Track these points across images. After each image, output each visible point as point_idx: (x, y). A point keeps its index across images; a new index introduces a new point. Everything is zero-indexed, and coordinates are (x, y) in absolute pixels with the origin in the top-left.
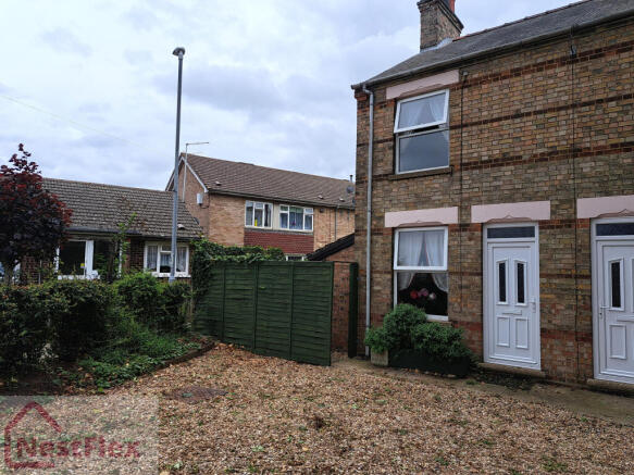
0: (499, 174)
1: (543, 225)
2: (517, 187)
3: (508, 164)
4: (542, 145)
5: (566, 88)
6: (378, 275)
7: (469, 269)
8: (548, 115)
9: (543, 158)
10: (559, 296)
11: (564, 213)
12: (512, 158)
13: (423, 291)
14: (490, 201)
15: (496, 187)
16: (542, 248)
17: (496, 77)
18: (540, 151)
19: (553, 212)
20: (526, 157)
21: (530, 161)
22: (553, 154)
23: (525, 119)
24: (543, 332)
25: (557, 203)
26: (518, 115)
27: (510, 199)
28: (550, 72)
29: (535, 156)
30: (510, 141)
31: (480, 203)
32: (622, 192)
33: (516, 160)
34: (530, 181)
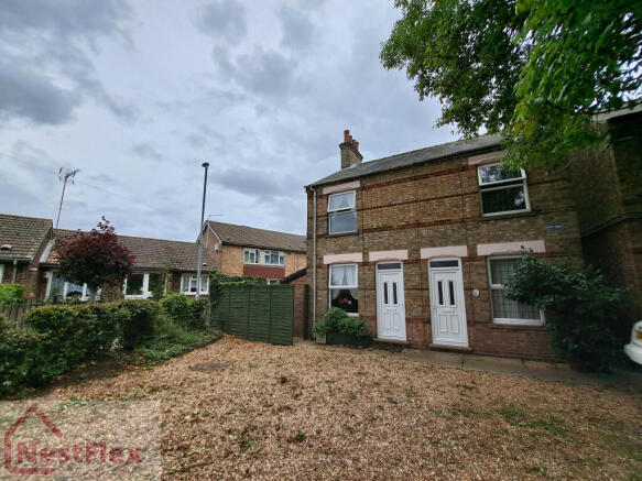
0: (382, 235)
1: (405, 262)
2: (391, 242)
3: (386, 230)
4: (402, 221)
5: (413, 192)
6: (320, 291)
7: (368, 286)
8: (404, 206)
9: (403, 227)
10: (414, 300)
11: (414, 256)
12: (388, 227)
13: (345, 300)
14: (378, 250)
15: (381, 242)
16: (405, 275)
17: (379, 186)
18: (402, 224)
19: (409, 256)
20: (395, 227)
21: (397, 229)
22: (408, 226)
23: (394, 207)
24: (408, 320)
25: (411, 251)
26: (390, 205)
27: (388, 249)
28: (405, 184)
29: (400, 226)
30: (387, 218)
31: (373, 250)
32: (441, 245)
33: (390, 228)
34: (397, 239)
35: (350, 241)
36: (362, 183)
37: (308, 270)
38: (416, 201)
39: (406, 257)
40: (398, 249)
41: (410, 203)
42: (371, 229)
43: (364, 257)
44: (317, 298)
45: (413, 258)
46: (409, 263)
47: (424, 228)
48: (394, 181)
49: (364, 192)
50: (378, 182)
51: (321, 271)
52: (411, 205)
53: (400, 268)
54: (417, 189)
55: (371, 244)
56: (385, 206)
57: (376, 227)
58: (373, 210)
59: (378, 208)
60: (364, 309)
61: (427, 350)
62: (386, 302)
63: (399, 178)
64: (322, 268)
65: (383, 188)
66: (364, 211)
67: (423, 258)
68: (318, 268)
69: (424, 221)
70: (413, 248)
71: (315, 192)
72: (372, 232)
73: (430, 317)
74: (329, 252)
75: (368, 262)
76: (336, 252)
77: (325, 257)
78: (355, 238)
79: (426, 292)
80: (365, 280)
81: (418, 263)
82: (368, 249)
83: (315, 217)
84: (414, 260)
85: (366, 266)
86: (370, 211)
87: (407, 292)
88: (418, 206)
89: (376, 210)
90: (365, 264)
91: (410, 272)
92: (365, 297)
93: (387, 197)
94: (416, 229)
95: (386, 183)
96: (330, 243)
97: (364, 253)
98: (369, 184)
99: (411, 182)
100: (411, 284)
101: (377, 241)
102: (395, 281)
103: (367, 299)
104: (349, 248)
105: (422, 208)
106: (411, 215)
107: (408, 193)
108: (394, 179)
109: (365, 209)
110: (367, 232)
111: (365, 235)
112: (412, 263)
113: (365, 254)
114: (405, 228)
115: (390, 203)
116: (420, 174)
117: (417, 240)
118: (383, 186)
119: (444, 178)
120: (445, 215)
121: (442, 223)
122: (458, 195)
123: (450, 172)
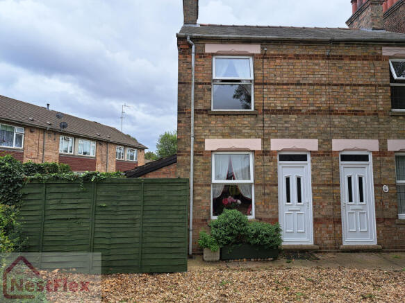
0: (287, 119)
1: (313, 153)
2: (299, 128)
3: (293, 114)
4: (313, 105)
5: (325, 73)
6: (199, 188)
8: (316, 87)
9: (313, 113)
10: (324, 198)
11: (326, 147)
12: (295, 110)
13: (231, 198)
14: (283, 137)
15: (286, 127)
18: (312, 108)
19: (319, 147)
20: (303, 111)
21: (306, 113)
23: (303, 87)
25: (321, 141)
26: (298, 84)
28: (316, 61)
29: (309, 111)
30: (295, 99)
31: (276, 137)
32: (353, 138)
33: (298, 112)
34: (306, 126)
35: (245, 123)
36: (262, 49)
37: (179, 158)
38: (329, 85)
39: (316, 148)
40: (307, 137)
41: (322, 85)
42: (273, 110)
43: (263, 145)
44: (194, 197)
45: (323, 150)
46: (319, 155)
47: (337, 116)
48: (304, 55)
49: (265, 60)
50: (285, 52)
51: (201, 159)
52: (323, 87)
53: (306, 160)
54: (330, 71)
55: (274, 128)
56: (292, 84)
57: (280, 108)
58: (277, 87)
59: (283, 84)
60: (263, 210)
61: (338, 252)
62: (288, 201)
63: (311, 53)
64: (202, 155)
65: (291, 61)
66: (265, 86)
67: (334, 149)
68: (197, 155)
69: (337, 109)
70: (324, 138)
71: (193, 47)
72: (276, 114)
73: (341, 216)
74: (213, 134)
75: (269, 152)
76: (223, 136)
77: (207, 141)
78: (253, 119)
79: (337, 188)
80: (264, 172)
81: (328, 155)
82: (269, 134)
83: (193, 82)
84: (324, 152)
85: (266, 155)
86: (272, 87)
87: (315, 188)
88: (330, 90)
89: (281, 87)
90: (265, 152)
91: (320, 166)
92: (264, 194)
93: (295, 73)
94: (328, 116)
95: (295, 55)
96: (213, 121)
97: (263, 140)
98: (272, 52)
99: (324, 62)
100: (320, 179)
101: (281, 125)
102: (300, 175)
103: (266, 197)
104: (244, 131)
105: (335, 94)
106: (322, 100)
107: (321, 73)
108: (304, 53)
109: (266, 84)
110: (268, 114)
111: (265, 116)
112: (322, 155)
113: (266, 141)
114: (315, 114)
115: (299, 81)
116: (335, 54)
117: (328, 129)
118: (290, 58)
119: (359, 63)
120: (358, 105)
121: (356, 113)
122: (371, 85)
123: (365, 58)
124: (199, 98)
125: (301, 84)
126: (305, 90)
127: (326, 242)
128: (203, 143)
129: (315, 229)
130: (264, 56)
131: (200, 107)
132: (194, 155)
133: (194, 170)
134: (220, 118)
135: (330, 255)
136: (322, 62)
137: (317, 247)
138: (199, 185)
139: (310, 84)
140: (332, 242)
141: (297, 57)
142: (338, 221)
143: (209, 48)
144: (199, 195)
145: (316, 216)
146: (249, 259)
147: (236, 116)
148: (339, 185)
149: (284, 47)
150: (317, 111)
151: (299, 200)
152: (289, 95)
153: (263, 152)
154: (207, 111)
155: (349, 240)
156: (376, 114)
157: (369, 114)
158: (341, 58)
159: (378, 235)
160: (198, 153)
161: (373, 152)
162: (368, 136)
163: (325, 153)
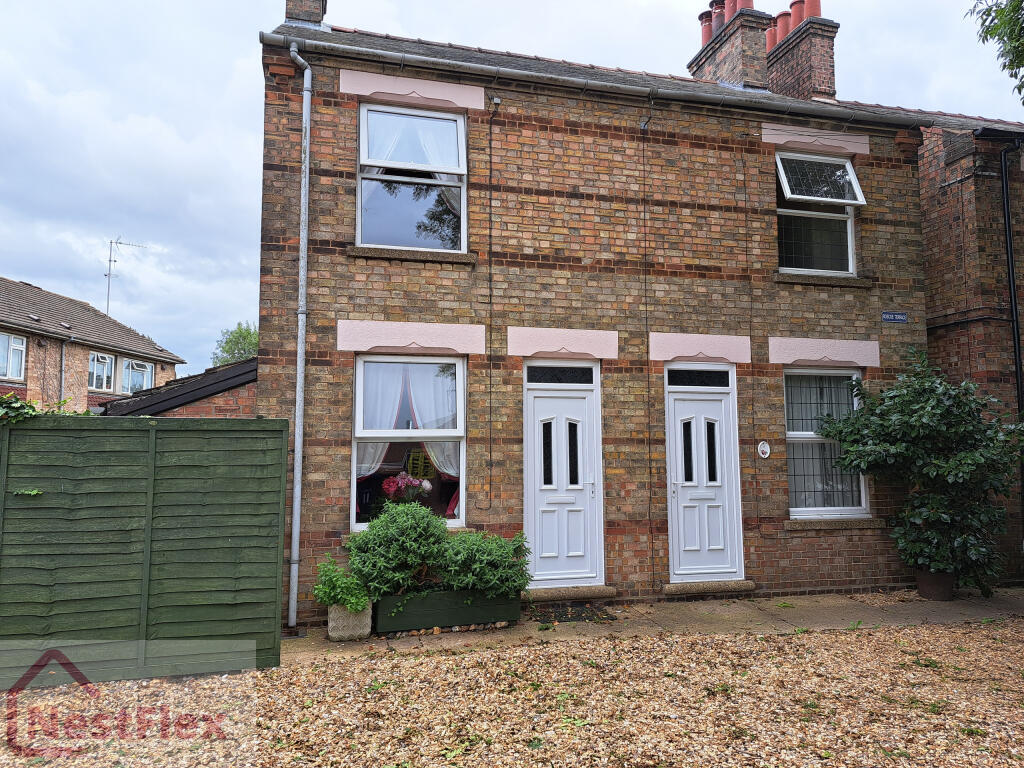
0: (546, 280)
1: (607, 365)
2: (574, 304)
3: (562, 267)
4: (607, 248)
5: (637, 173)
6: (320, 449)
8: (615, 206)
9: (608, 268)
10: (630, 471)
11: (634, 351)
12: (567, 259)
13: (407, 475)
14: (537, 323)
15: (546, 301)
17: (544, 125)
18: (605, 256)
19: (621, 349)
20: (586, 262)
21: (593, 268)
22: (621, 264)
23: (585, 203)
25: (626, 335)
26: (574, 194)
27: (564, 323)
28: (616, 143)
29: (599, 262)
30: (566, 231)
31: (521, 323)
32: (697, 330)
33: (573, 263)
34: (592, 298)
35: (445, 282)
36: (489, 99)
37: (264, 369)
38: (645, 201)
39: (612, 354)
40: (592, 326)
41: (629, 201)
42: (514, 256)
43: (489, 341)
44: (304, 474)
45: (630, 357)
46: (619, 370)
47: (662, 278)
48: (588, 125)
49: (496, 129)
50: (543, 114)
51: (325, 374)
52: (632, 207)
53: (590, 381)
54: (648, 168)
55: (515, 301)
56: (560, 194)
57: (529, 251)
58: (524, 197)
59: (539, 193)
60: (485, 504)
61: (659, 600)
62: (548, 480)
63: (604, 121)
64: (328, 363)
65: (558, 136)
66: (495, 194)
67: (653, 357)
68: (315, 363)
69: (661, 260)
70: (631, 328)
71: (308, 74)
72: (520, 265)
73: (666, 515)
74: (358, 308)
75: (503, 358)
76: (388, 314)
77: (342, 325)
78: (464, 275)
79: (660, 447)
80: (491, 410)
81: (641, 370)
82: (504, 315)
83: (306, 167)
84: (632, 362)
85: (497, 367)
86: (512, 197)
87: (611, 448)
88: (648, 216)
89: (534, 198)
90: (495, 360)
91: (621, 394)
92: (490, 464)
93: (568, 167)
94: (642, 277)
95: (568, 123)
96: (360, 274)
97: (490, 329)
98: (513, 110)
99: (634, 144)
100: (622, 427)
101: (533, 295)
102: (574, 418)
103: (495, 471)
104: (441, 304)
105: (658, 224)
106: (629, 238)
107: (626, 172)
108: (588, 120)
109: (497, 188)
110: (501, 263)
111: (495, 269)
112: (627, 370)
113: (495, 331)
114: (612, 270)
115: (575, 187)
116: (659, 128)
117: (642, 308)
118: (556, 130)
119: (711, 156)
120: (708, 255)
121: (702, 272)
122: (737, 209)
123: (724, 145)
124: (323, 212)
125: (581, 196)
126: (591, 209)
127: (634, 578)
128: (333, 329)
129: (609, 547)
130: (493, 118)
131: (325, 234)
132: (307, 362)
133: (307, 402)
134: (380, 268)
135: (641, 609)
136: (630, 147)
137: (612, 590)
138: (320, 443)
139: (601, 198)
140: (645, 577)
141: (573, 128)
142: (661, 527)
143: (351, 82)
144: (319, 468)
145: (612, 517)
146: (446, 628)
147: (421, 266)
148: (662, 442)
149: (543, 99)
150: (617, 263)
151: (574, 479)
152: (552, 220)
153: (490, 358)
154: (344, 247)
155: (684, 572)
156: (745, 276)
157: (731, 277)
158: (671, 140)
159: (747, 556)
160: (318, 358)
161: (739, 366)
162: (730, 328)
163: (633, 366)
